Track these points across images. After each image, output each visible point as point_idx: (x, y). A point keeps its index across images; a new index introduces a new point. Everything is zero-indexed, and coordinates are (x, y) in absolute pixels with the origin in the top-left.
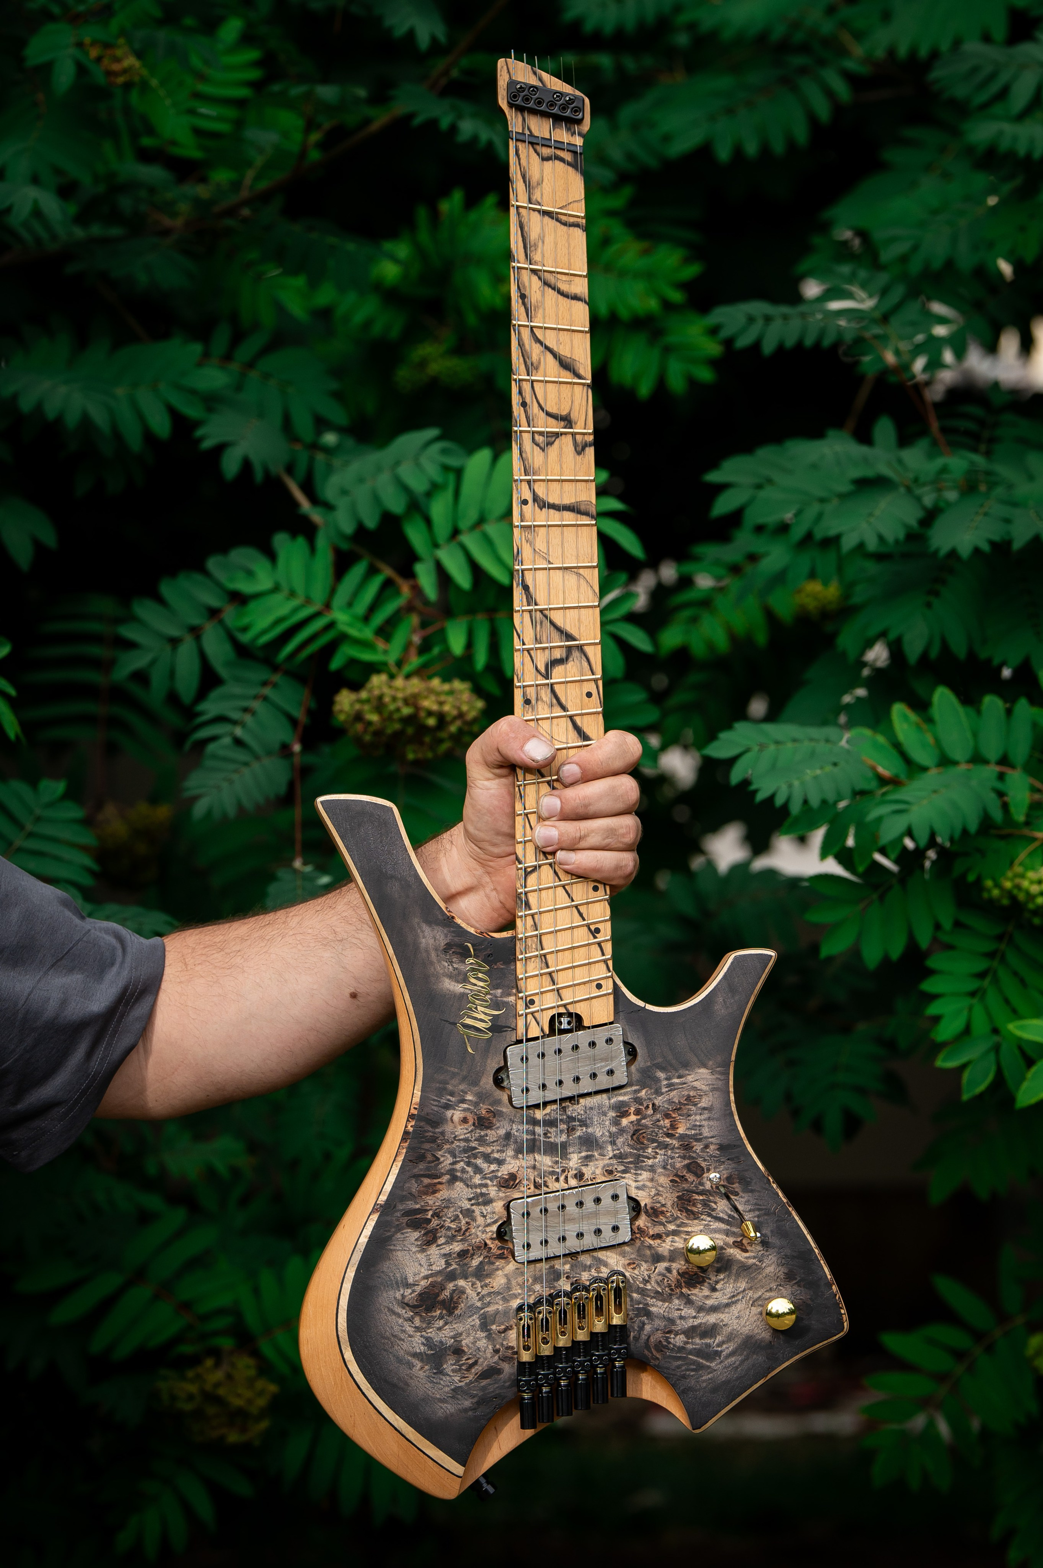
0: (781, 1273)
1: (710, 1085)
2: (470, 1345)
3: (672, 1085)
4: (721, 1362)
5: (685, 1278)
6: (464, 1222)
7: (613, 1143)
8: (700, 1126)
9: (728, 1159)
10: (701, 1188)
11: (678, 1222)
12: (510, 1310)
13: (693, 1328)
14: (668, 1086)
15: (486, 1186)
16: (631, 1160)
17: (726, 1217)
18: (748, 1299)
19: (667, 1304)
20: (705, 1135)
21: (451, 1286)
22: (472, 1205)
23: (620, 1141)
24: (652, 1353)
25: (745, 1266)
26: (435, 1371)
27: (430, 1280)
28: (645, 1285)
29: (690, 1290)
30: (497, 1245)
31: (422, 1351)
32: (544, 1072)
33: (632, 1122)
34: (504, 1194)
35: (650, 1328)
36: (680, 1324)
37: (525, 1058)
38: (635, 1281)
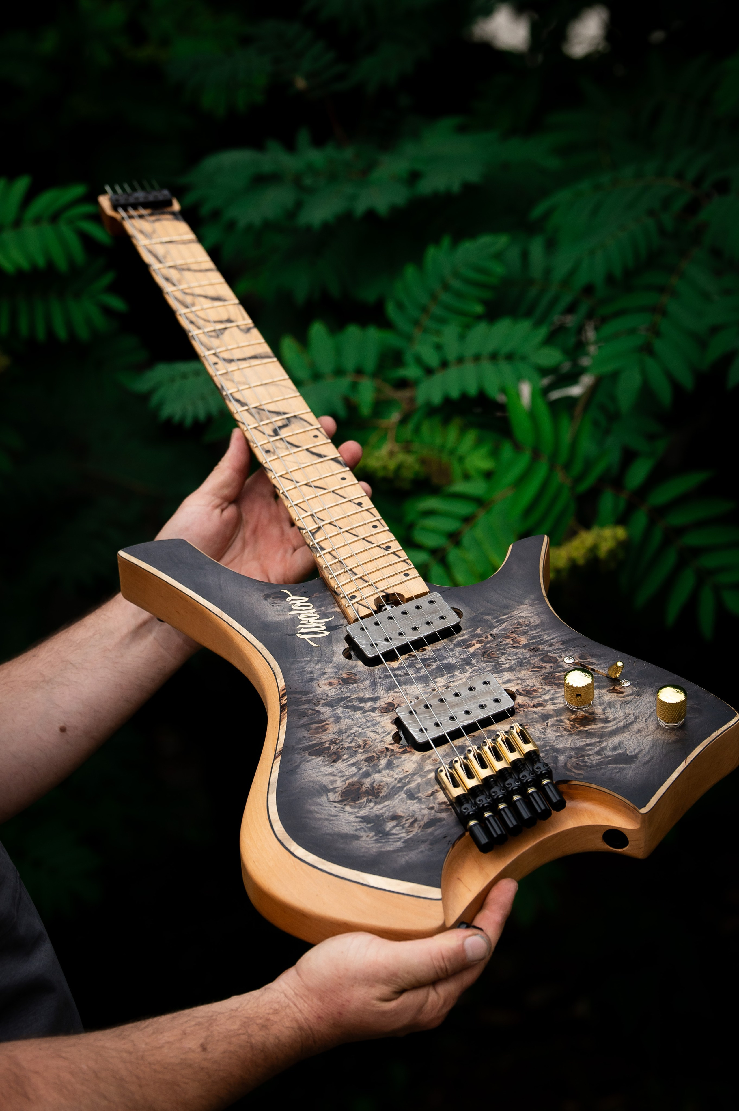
1: (533, 612)
2: (405, 811)
3: (502, 620)
4: (640, 761)
5: (577, 722)
6: (360, 741)
7: (468, 664)
8: (539, 636)
9: (574, 647)
10: (560, 669)
11: (552, 692)
13: (603, 749)
14: (498, 621)
15: (370, 715)
16: (490, 669)
18: (640, 719)
19: (570, 740)
20: (547, 639)
21: (368, 781)
22: (363, 729)
23: (474, 661)
24: (574, 772)
25: (627, 701)
26: (380, 835)
27: (347, 782)
28: (544, 735)
29: (586, 727)
30: (397, 746)
31: (363, 826)
32: (383, 632)
33: (478, 649)
34: (388, 717)
35: (564, 758)
36: (590, 749)
37: (364, 629)
38: (534, 735)
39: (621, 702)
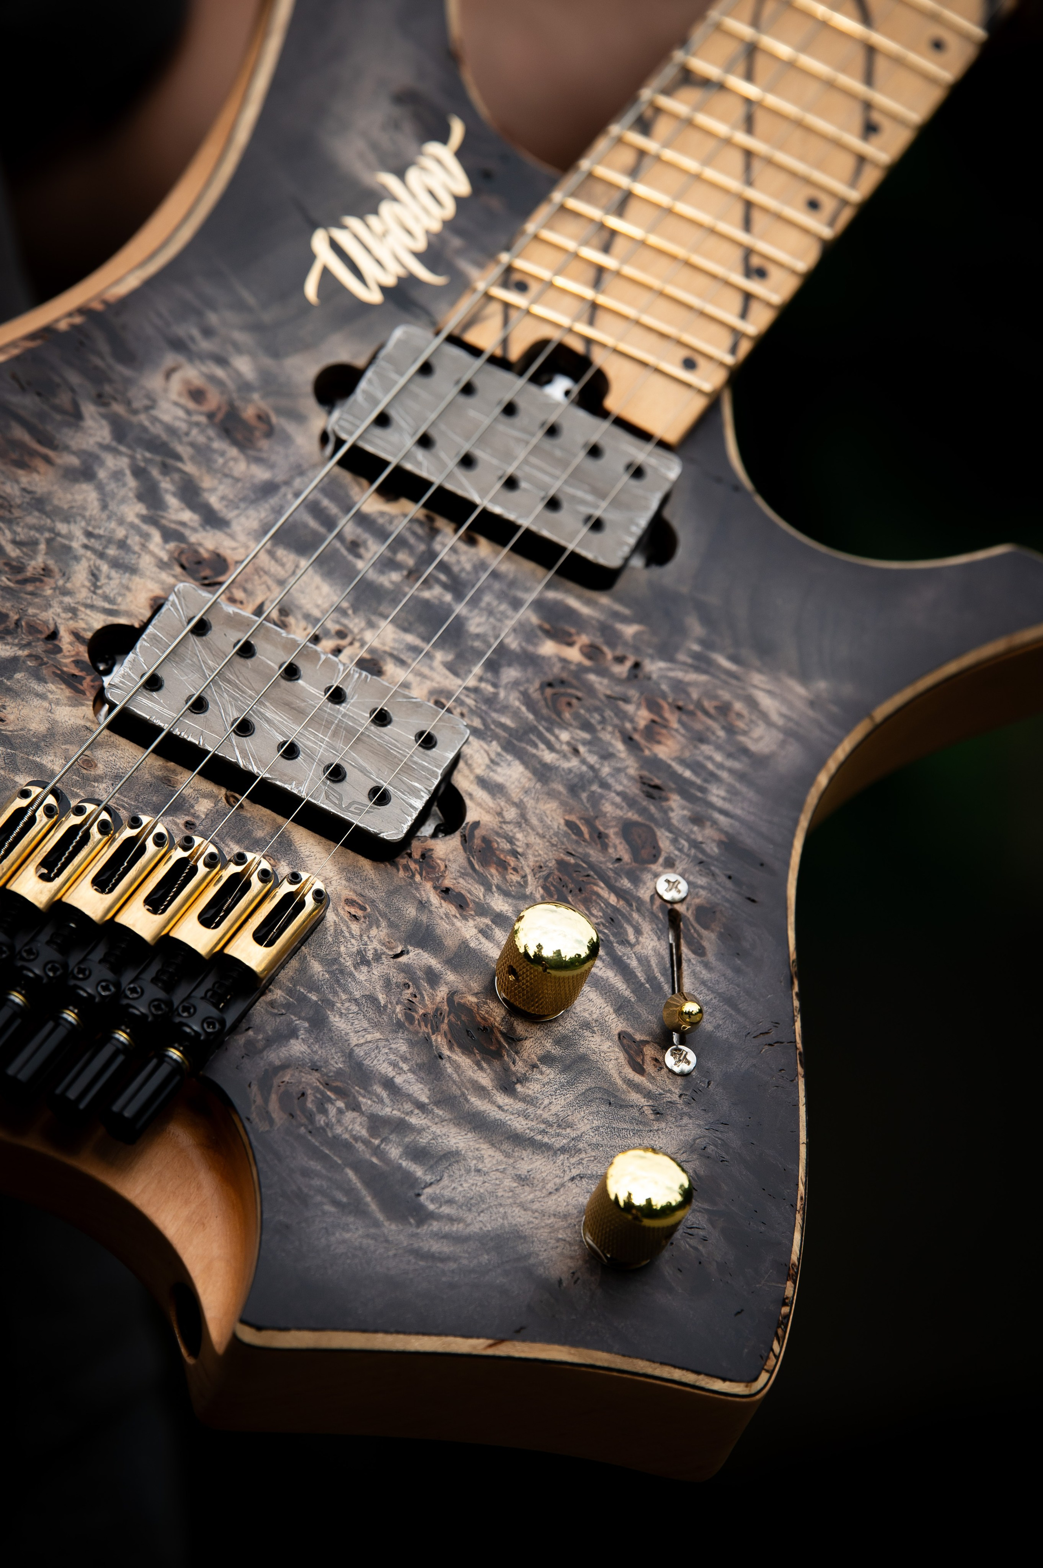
1: (790, 719)
3: (710, 662)
4: (415, 1236)
5: (458, 1017)
6: (40, 561)
7: (493, 666)
8: (712, 775)
9: (730, 877)
10: (626, 883)
13: (401, 1126)
14: (696, 656)
15: (146, 537)
16: (508, 723)
17: (641, 976)
19: (378, 1035)
20: (714, 799)
22: (86, 547)
23: (511, 674)
24: (266, 1100)
25: (616, 1096)
28: (356, 966)
29: (451, 1048)
30: (78, 654)
32: (447, 419)
33: (564, 661)
34: (171, 581)
35: (302, 1053)
36: (378, 1096)
37: (426, 369)
38: (337, 942)
39: (600, 1084)
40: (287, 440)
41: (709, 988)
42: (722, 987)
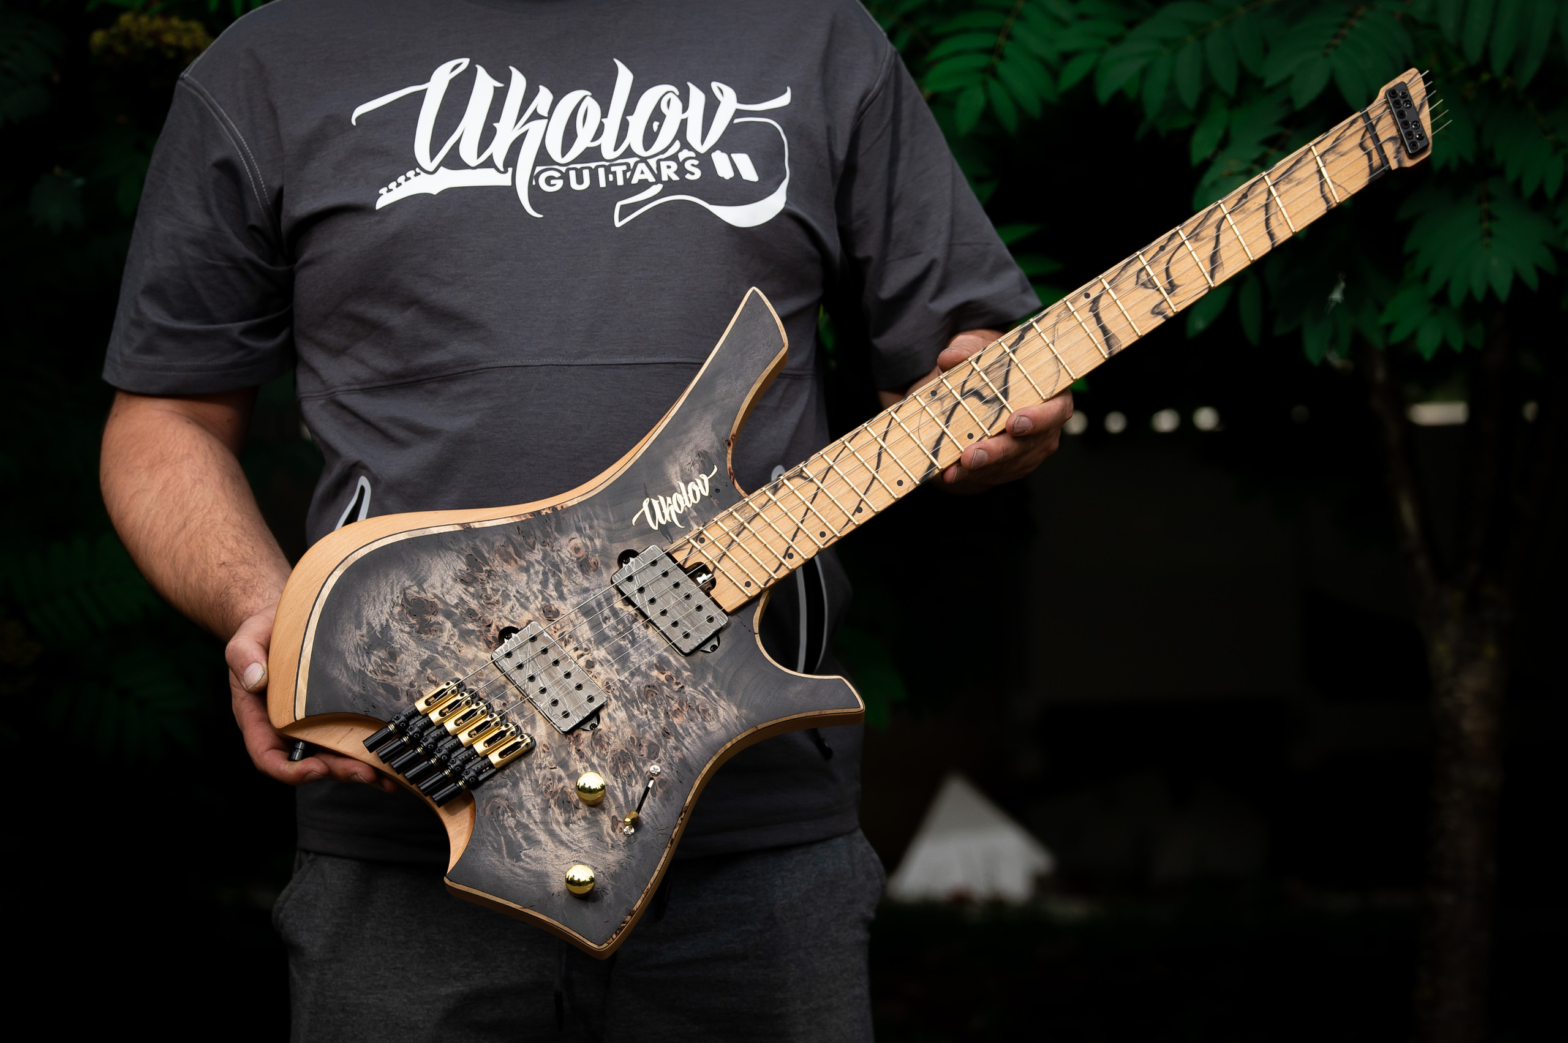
0: (614, 868)
1: (727, 721)
2: (404, 662)
3: (709, 693)
4: (514, 865)
5: (562, 796)
6: (497, 597)
7: (632, 675)
8: (690, 734)
9: (678, 772)
10: (641, 764)
11: (603, 763)
12: (451, 676)
13: (526, 827)
14: (705, 689)
15: (537, 598)
16: (628, 696)
17: (630, 798)
18: (577, 855)
19: (533, 794)
20: (686, 743)
21: (440, 618)
22: (514, 596)
23: (638, 679)
24: (486, 807)
25: (601, 837)
26: (366, 647)
27: (436, 600)
28: (537, 768)
29: (555, 806)
30: (495, 634)
31: (376, 628)
32: (653, 583)
33: (658, 679)
34: (538, 615)
35: (505, 793)
36: (523, 815)
37: (654, 563)
38: (534, 758)
39: (598, 832)
40: (600, 574)
41: (651, 809)
42: (656, 810)
